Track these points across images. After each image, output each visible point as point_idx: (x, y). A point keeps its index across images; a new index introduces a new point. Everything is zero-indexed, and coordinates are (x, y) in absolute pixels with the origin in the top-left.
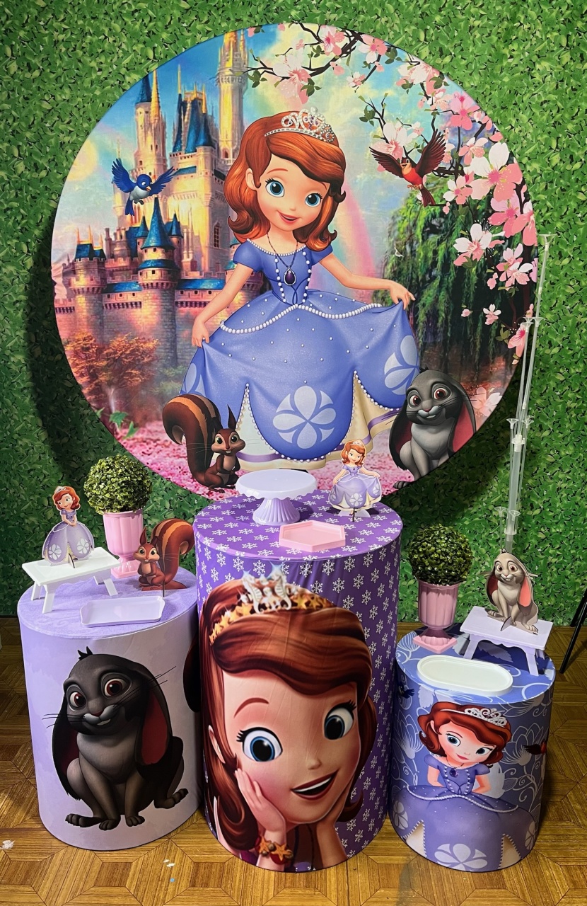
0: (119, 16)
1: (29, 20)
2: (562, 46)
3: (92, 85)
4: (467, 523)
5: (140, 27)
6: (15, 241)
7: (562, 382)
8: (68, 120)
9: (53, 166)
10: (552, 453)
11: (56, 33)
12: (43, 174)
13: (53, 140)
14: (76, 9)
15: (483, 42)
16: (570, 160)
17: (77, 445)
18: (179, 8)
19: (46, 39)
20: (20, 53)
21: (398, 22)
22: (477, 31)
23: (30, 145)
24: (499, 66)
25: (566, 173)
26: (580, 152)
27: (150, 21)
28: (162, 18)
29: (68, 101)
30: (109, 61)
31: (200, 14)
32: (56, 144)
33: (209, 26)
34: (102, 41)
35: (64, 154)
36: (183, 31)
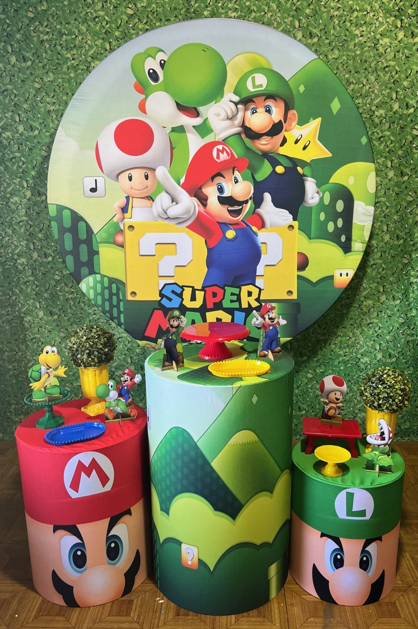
0: (85, 21)
1: (23, 27)
2: (397, 27)
3: (68, 70)
4: (342, 368)
5: (100, 28)
6: (19, 180)
7: (406, 264)
8: (52, 95)
9: (43, 127)
10: (402, 316)
11: (42, 35)
12: (36, 132)
13: (42, 109)
14: (55, 18)
15: (340, 27)
16: (406, 107)
17: (64, 320)
18: (126, 14)
19: (35, 39)
20: (17, 50)
21: (279, 15)
22: (336, 19)
23: (27, 113)
24: (353, 43)
25: (404, 116)
26: (413, 101)
27: (107, 24)
28: (114, 21)
29: (52, 81)
30: (79, 53)
31: (141, 18)
32: (45, 112)
33: (148, 26)
34: (74, 39)
35: (50, 118)
36: (130, 29)
